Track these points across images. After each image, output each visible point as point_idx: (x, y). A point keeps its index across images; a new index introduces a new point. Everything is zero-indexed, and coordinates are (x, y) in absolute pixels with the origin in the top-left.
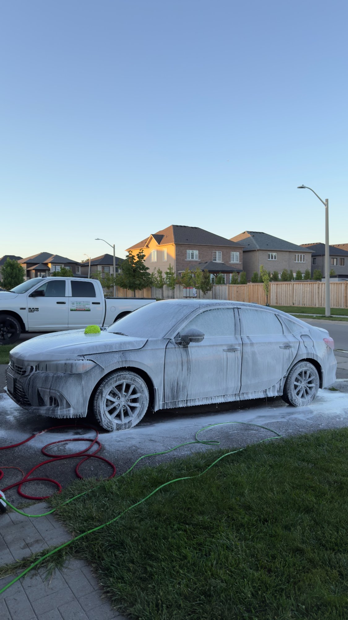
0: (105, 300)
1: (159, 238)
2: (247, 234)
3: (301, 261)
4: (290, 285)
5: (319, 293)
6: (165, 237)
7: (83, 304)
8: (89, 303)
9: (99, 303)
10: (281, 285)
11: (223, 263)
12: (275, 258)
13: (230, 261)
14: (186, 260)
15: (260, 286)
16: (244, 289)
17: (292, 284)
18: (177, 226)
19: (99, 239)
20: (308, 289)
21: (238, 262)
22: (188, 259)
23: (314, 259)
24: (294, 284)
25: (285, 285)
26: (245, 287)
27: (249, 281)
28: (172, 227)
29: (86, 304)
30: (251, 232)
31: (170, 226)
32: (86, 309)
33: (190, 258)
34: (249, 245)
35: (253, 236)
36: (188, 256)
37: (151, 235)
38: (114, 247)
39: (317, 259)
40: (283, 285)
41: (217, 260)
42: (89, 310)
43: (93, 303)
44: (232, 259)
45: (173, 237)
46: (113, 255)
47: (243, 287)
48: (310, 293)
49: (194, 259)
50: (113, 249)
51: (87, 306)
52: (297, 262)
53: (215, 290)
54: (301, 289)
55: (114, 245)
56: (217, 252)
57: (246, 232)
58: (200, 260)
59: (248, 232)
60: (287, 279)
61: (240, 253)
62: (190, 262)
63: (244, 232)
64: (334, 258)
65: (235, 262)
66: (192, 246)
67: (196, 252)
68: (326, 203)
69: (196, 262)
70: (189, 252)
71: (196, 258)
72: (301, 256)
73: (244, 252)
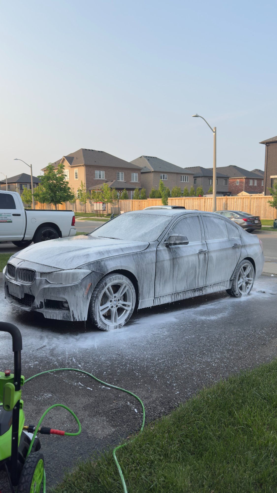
0: (25, 212)
1: (70, 159)
2: (144, 158)
3: (185, 181)
4: (182, 200)
5: (205, 206)
6: (75, 159)
7: (5, 216)
8: (10, 215)
9: (19, 215)
10: (174, 200)
11: (125, 182)
12: (166, 179)
13: (131, 180)
14: (94, 179)
15: (158, 201)
16: (145, 204)
17: (184, 199)
18: (86, 150)
19: (17, 159)
20: (197, 203)
21: (137, 181)
22: (96, 179)
23: (195, 179)
24: (185, 199)
25: (178, 200)
26: (146, 202)
27: (148, 197)
28: (81, 151)
29: (7, 216)
30: (146, 157)
31: (80, 149)
32: (7, 221)
33: (98, 177)
34: (145, 167)
35: (149, 160)
36: (96, 176)
37: (64, 157)
38: (31, 167)
39: (197, 180)
40: (176, 200)
41: (120, 179)
42: (11, 222)
43: (14, 215)
44: (132, 179)
45: (83, 159)
46: (30, 174)
47: (144, 202)
48: (198, 206)
49: (101, 178)
50: (30, 168)
51: (8, 218)
52: (182, 182)
53: (120, 204)
54: (191, 204)
55: (31, 165)
56: (120, 173)
57: (143, 157)
58: (106, 179)
59: (144, 156)
60: (177, 196)
61: (138, 174)
62: (98, 180)
63: (141, 157)
64: (210, 179)
65: (134, 181)
66: (100, 168)
67: (103, 173)
68: (214, 130)
69: (103, 180)
70: (97, 172)
71: (103, 177)
72: (186, 177)
73: (142, 173)
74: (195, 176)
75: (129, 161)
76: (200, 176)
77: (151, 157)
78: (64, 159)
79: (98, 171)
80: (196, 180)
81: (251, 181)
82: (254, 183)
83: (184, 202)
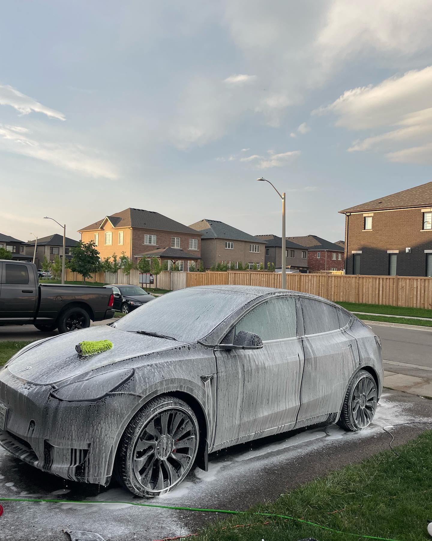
1: (115, 220)
2: (206, 222)
3: (255, 251)
5: (274, 283)
6: (121, 220)
10: (238, 275)
11: (181, 249)
12: (232, 247)
13: (188, 248)
14: (143, 244)
15: (218, 274)
16: (203, 277)
18: (135, 210)
19: (48, 218)
20: (264, 279)
21: (196, 249)
22: (146, 244)
26: (203, 275)
27: (208, 269)
28: (129, 210)
30: (209, 220)
33: (148, 243)
34: (207, 233)
35: (211, 224)
36: (145, 241)
37: (107, 217)
38: (65, 228)
39: (270, 250)
41: (175, 246)
44: (190, 246)
45: (130, 220)
46: (63, 235)
48: (266, 283)
49: (152, 244)
50: (63, 229)
52: (252, 252)
53: (173, 277)
55: (65, 225)
56: (175, 238)
58: (158, 246)
59: (206, 220)
60: (243, 269)
61: (198, 241)
62: (148, 246)
63: (203, 220)
65: (193, 249)
66: (150, 231)
67: (154, 238)
68: (283, 197)
69: (154, 247)
70: (147, 237)
71: (153, 243)
72: (256, 246)
73: (202, 239)
74: (267, 246)
75: (187, 225)
76: (273, 246)
77: (215, 221)
78: (107, 220)
79: (148, 235)
80: (268, 250)
81: (334, 255)
82: (337, 257)
83: (250, 278)
